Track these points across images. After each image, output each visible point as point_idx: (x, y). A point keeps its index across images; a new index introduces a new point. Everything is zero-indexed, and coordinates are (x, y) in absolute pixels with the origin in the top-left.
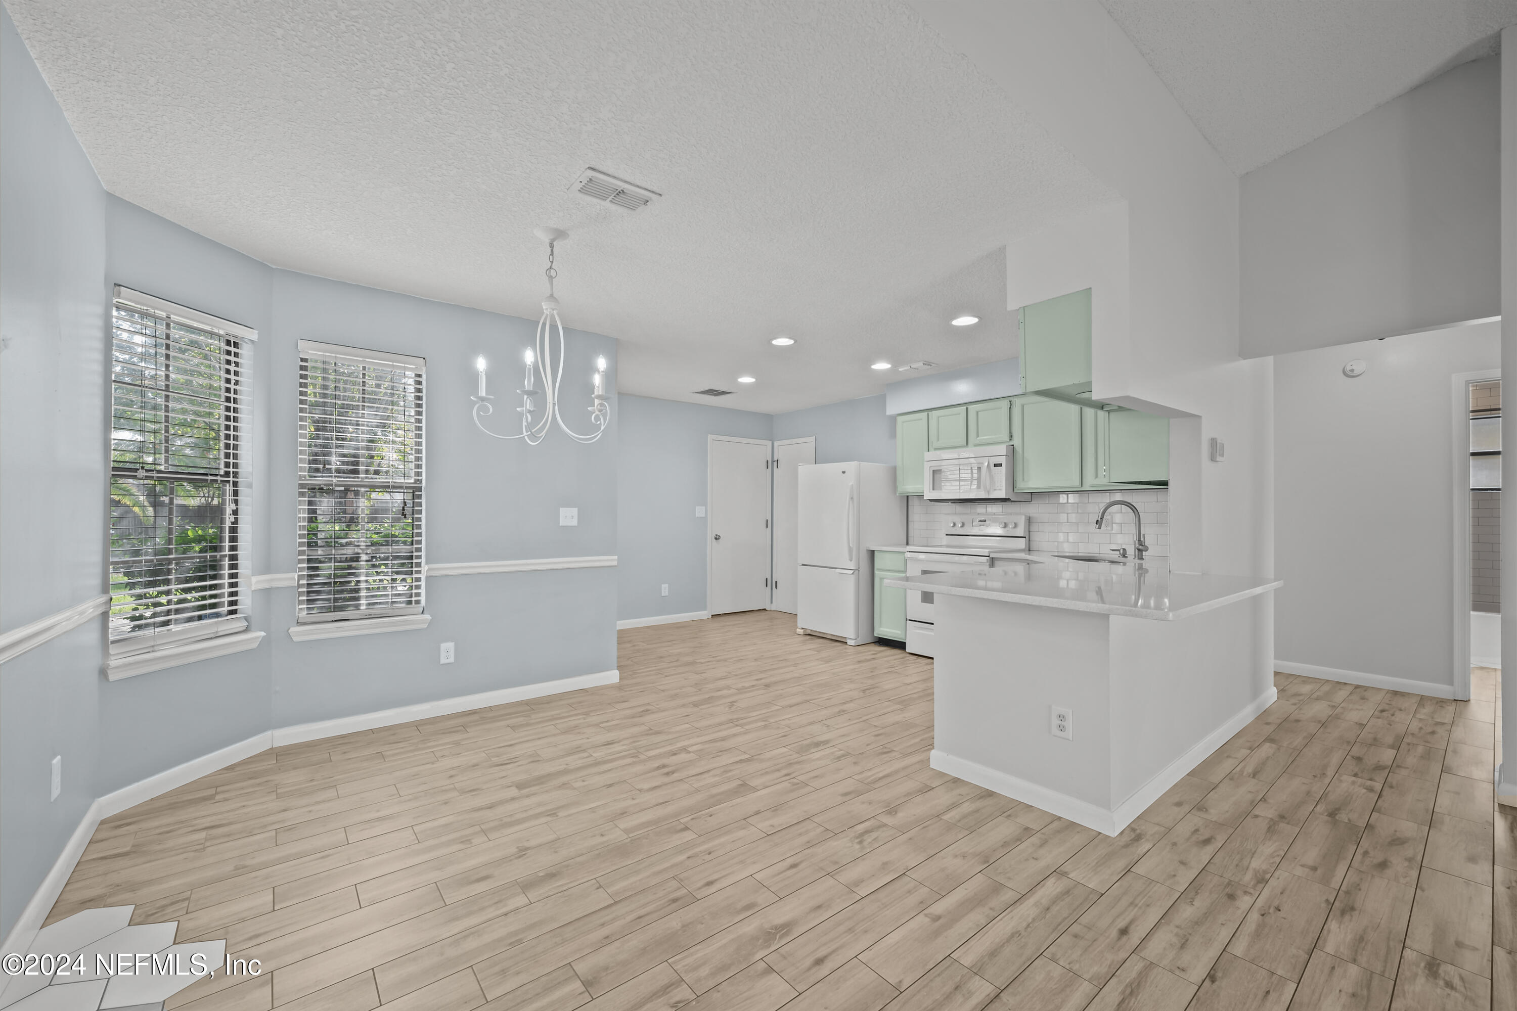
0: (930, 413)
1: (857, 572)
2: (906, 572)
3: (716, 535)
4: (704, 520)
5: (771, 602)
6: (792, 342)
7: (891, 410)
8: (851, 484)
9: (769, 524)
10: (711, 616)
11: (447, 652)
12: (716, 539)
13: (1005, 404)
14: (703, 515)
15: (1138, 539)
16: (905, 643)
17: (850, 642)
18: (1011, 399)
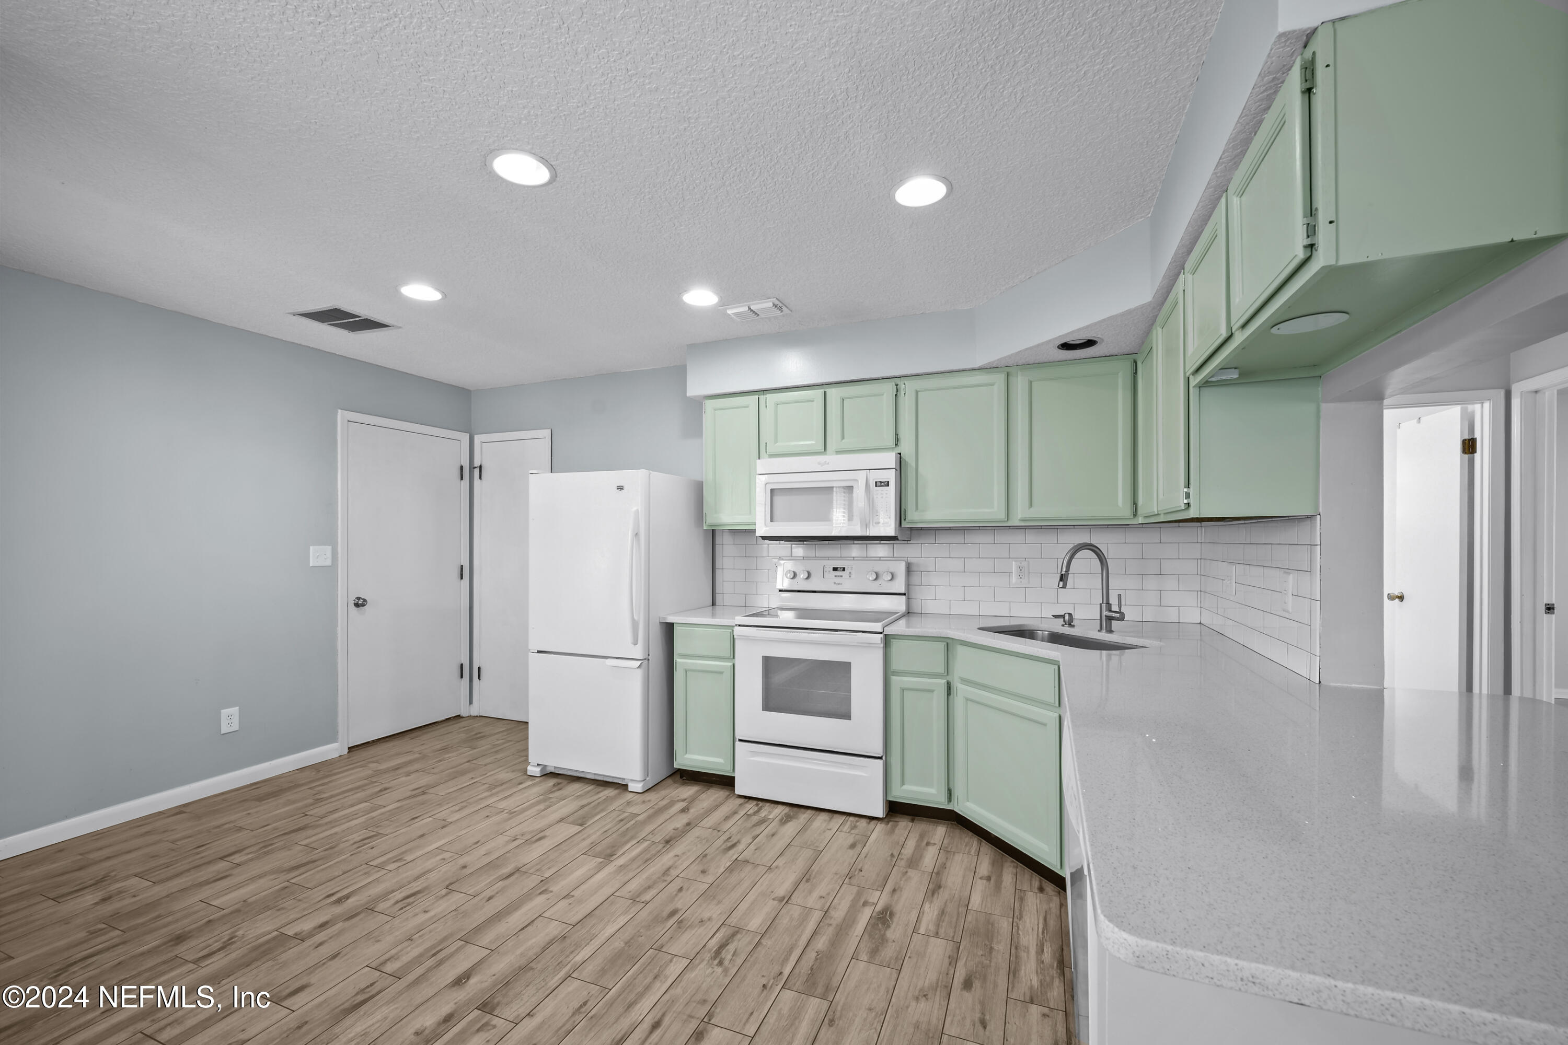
0: (762, 397)
1: (646, 662)
2: (734, 657)
3: (359, 598)
4: (332, 569)
5: (471, 702)
7: (695, 388)
8: (635, 509)
9: (466, 572)
10: (347, 751)
12: (357, 605)
13: (889, 387)
14: (328, 562)
15: (1105, 602)
16: (733, 778)
17: (633, 787)
18: (898, 381)
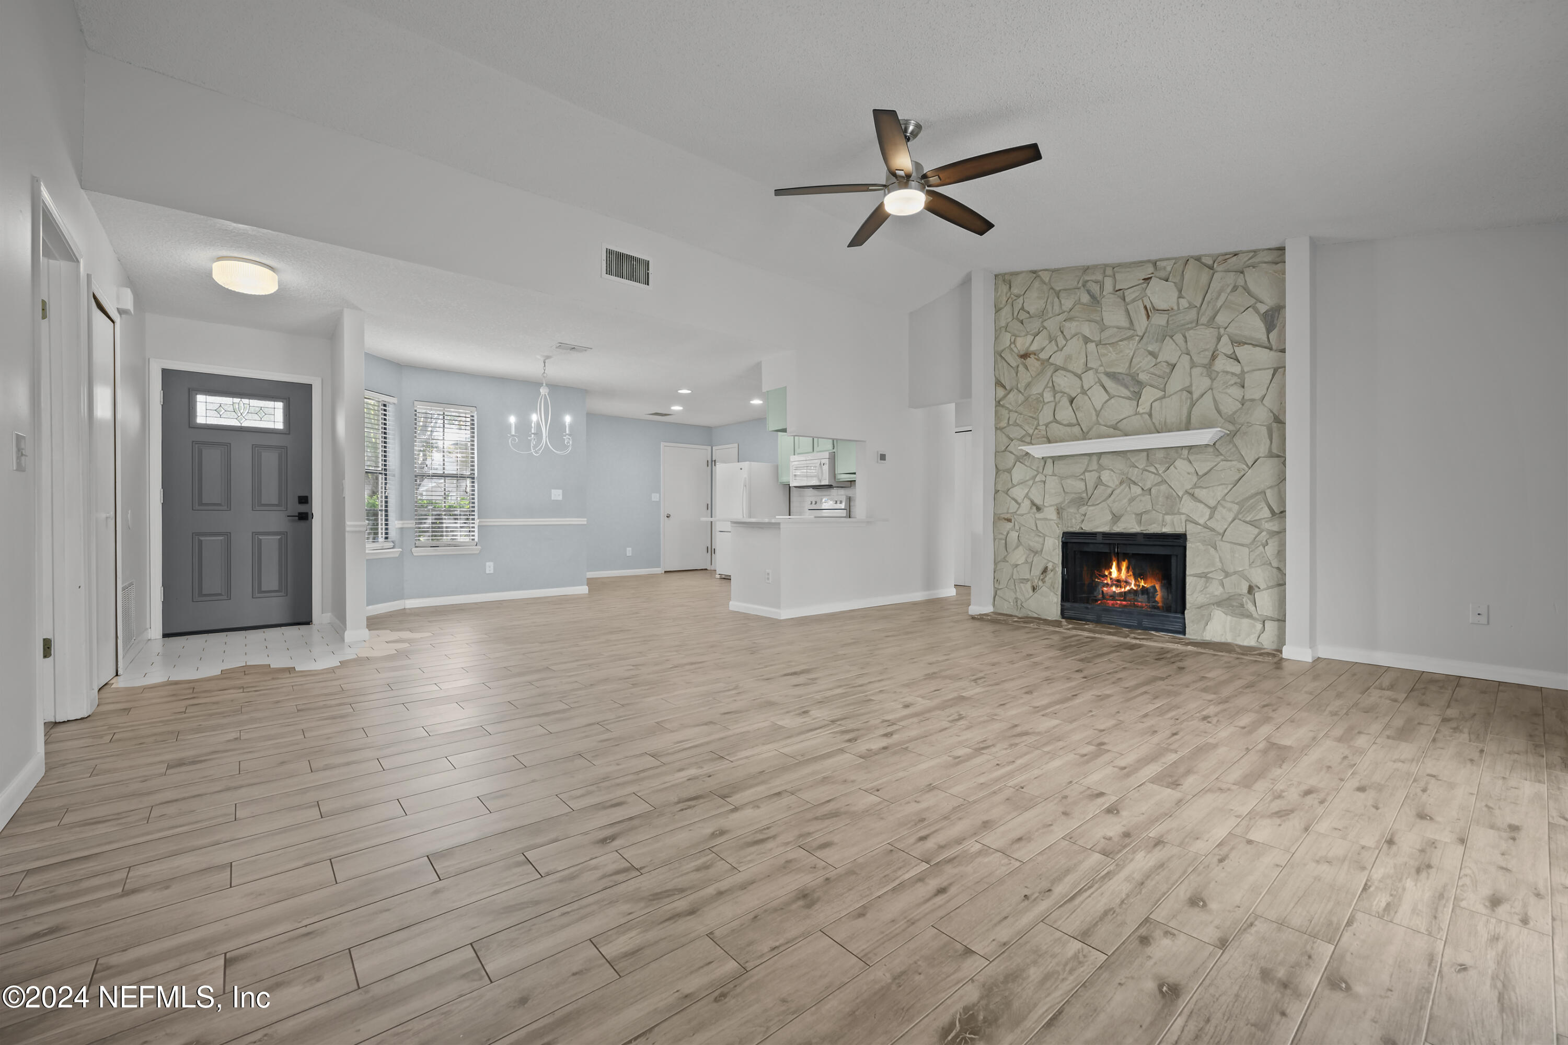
4: (658, 503)
5: (711, 564)
6: (690, 392)
8: (746, 477)
9: (710, 507)
10: (664, 573)
11: (490, 567)
12: (667, 517)
14: (658, 500)
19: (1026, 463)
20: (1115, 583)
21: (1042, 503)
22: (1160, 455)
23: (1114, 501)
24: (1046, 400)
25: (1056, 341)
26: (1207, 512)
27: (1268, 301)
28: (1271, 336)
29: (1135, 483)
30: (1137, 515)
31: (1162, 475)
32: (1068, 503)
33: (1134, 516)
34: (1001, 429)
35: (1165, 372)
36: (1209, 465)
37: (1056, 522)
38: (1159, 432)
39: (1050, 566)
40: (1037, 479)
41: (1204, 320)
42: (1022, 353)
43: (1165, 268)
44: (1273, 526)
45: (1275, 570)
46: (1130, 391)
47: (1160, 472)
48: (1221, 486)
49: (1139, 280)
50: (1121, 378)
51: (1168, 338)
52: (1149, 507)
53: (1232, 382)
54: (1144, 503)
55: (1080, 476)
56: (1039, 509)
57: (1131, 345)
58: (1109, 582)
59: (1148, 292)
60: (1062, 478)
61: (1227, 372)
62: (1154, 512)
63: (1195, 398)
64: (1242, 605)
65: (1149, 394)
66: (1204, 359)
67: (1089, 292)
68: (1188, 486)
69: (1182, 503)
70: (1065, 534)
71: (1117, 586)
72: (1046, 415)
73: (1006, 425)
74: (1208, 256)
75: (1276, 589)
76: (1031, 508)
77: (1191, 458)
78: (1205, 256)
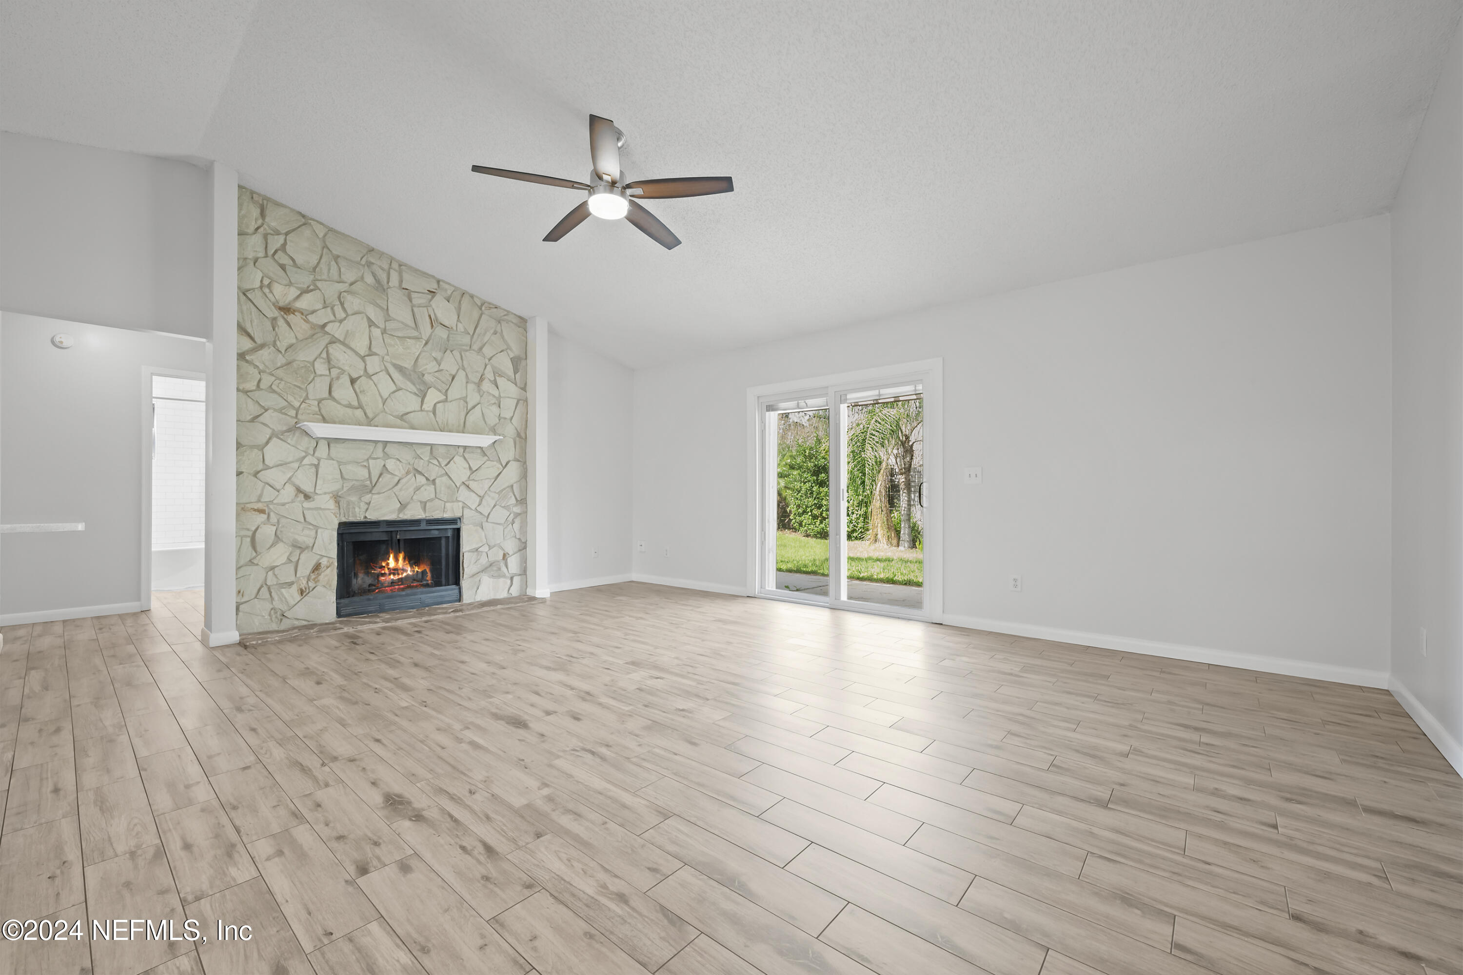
19: (289, 441)
20: (392, 571)
21: (312, 490)
22: (442, 450)
23: (401, 490)
24: (318, 372)
25: (332, 309)
26: (478, 499)
27: (516, 351)
28: (517, 376)
29: (420, 473)
30: (421, 502)
31: (444, 468)
32: (348, 490)
33: (419, 503)
34: (246, 392)
35: (448, 380)
36: (479, 463)
37: (333, 511)
38: (441, 431)
39: (324, 562)
40: (306, 461)
41: (476, 347)
42: (281, 304)
43: (446, 290)
44: (517, 509)
45: (517, 540)
46: (416, 387)
47: (442, 466)
48: (487, 480)
49: (425, 289)
50: (408, 373)
51: (448, 351)
52: (433, 496)
53: (493, 402)
54: (427, 492)
55: (362, 462)
56: (307, 497)
57: (418, 346)
58: (387, 571)
59: (433, 303)
60: (340, 463)
61: (490, 394)
62: (437, 500)
63: (469, 408)
64: (499, 569)
65: (433, 396)
66: (475, 378)
67: (374, 275)
68: (464, 479)
69: (459, 492)
70: (342, 525)
71: (394, 574)
72: (319, 388)
73: (254, 388)
74: (479, 298)
75: (519, 553)
76: (296, 496)
77: (466, 455)
78: (477, 297)
